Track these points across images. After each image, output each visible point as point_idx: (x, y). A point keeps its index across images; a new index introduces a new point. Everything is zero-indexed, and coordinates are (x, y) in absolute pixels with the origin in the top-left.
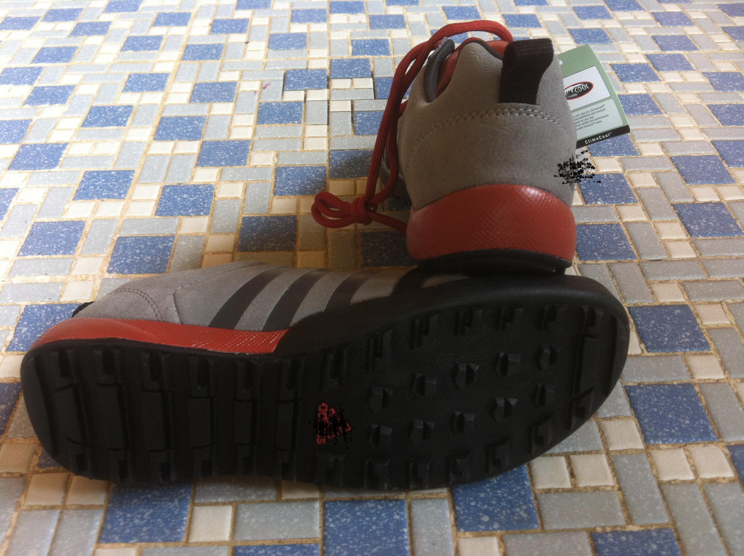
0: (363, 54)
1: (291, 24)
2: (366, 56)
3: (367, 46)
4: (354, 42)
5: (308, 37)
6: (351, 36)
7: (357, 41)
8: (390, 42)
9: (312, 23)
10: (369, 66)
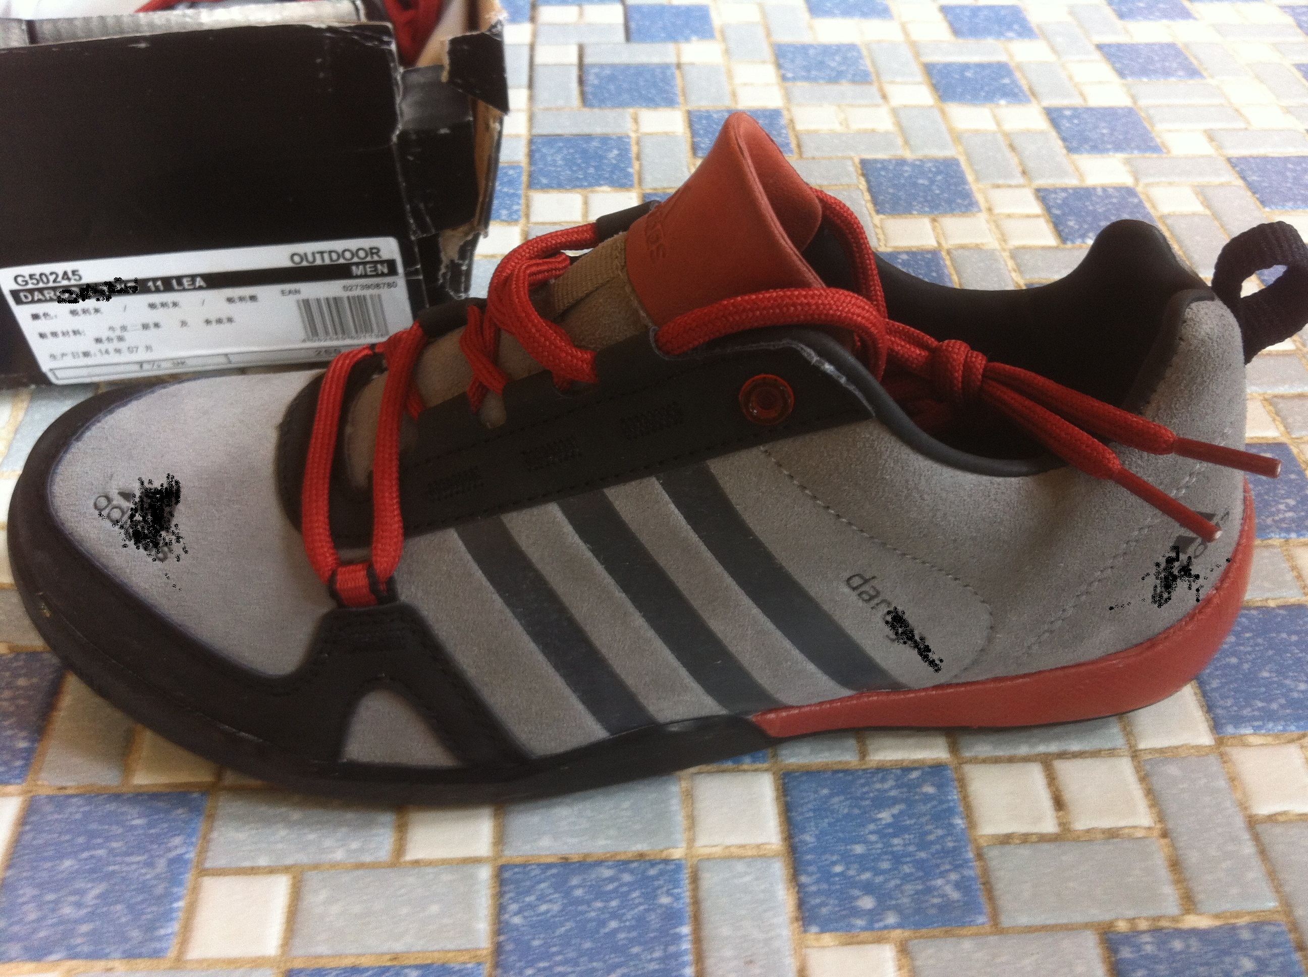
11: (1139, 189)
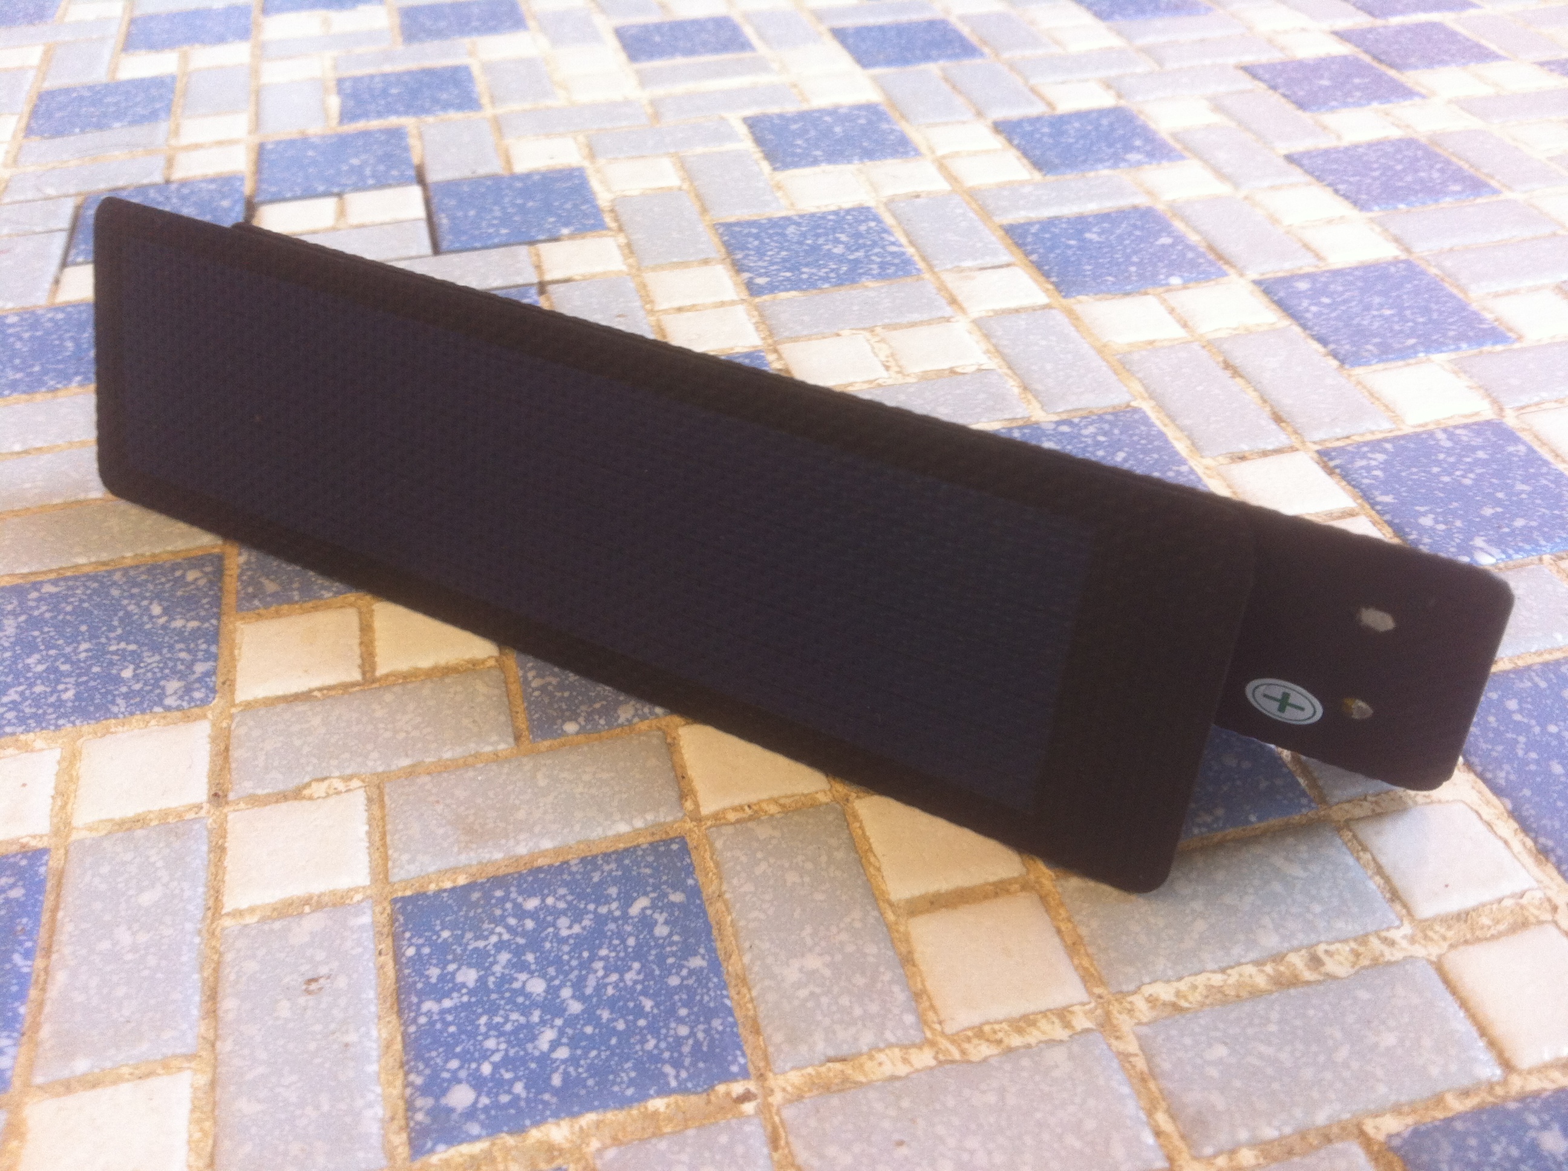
0: (379, 115)
1: (123, 55)
2: (393, 121)
3: (394, 91)
4: (348, 84)
5: (179, 86)
6: (335, 67)
7: (356, 80)
8: (476, 71)
9: (197, 46)
10: (406, 149)
11: (1511, 420)
